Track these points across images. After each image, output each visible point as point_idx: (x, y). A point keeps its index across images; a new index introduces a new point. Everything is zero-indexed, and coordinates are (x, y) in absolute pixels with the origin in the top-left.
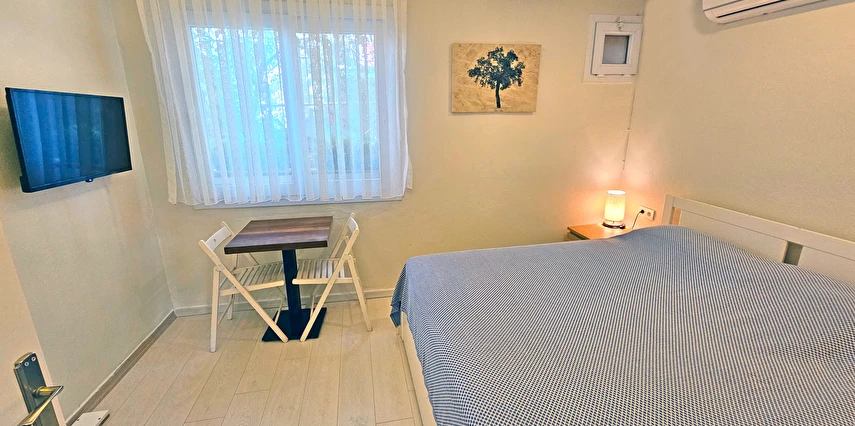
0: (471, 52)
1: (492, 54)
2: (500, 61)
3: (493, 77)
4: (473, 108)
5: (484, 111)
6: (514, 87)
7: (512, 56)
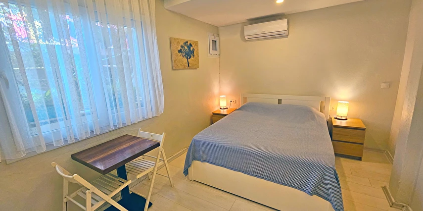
0: (178, 42)
1: (185, 43)
2: (188, 47)
3: (186, 54)
4: (181, 67)
5: (184, 68)
6: (192, 58)
7: (191, 45)
